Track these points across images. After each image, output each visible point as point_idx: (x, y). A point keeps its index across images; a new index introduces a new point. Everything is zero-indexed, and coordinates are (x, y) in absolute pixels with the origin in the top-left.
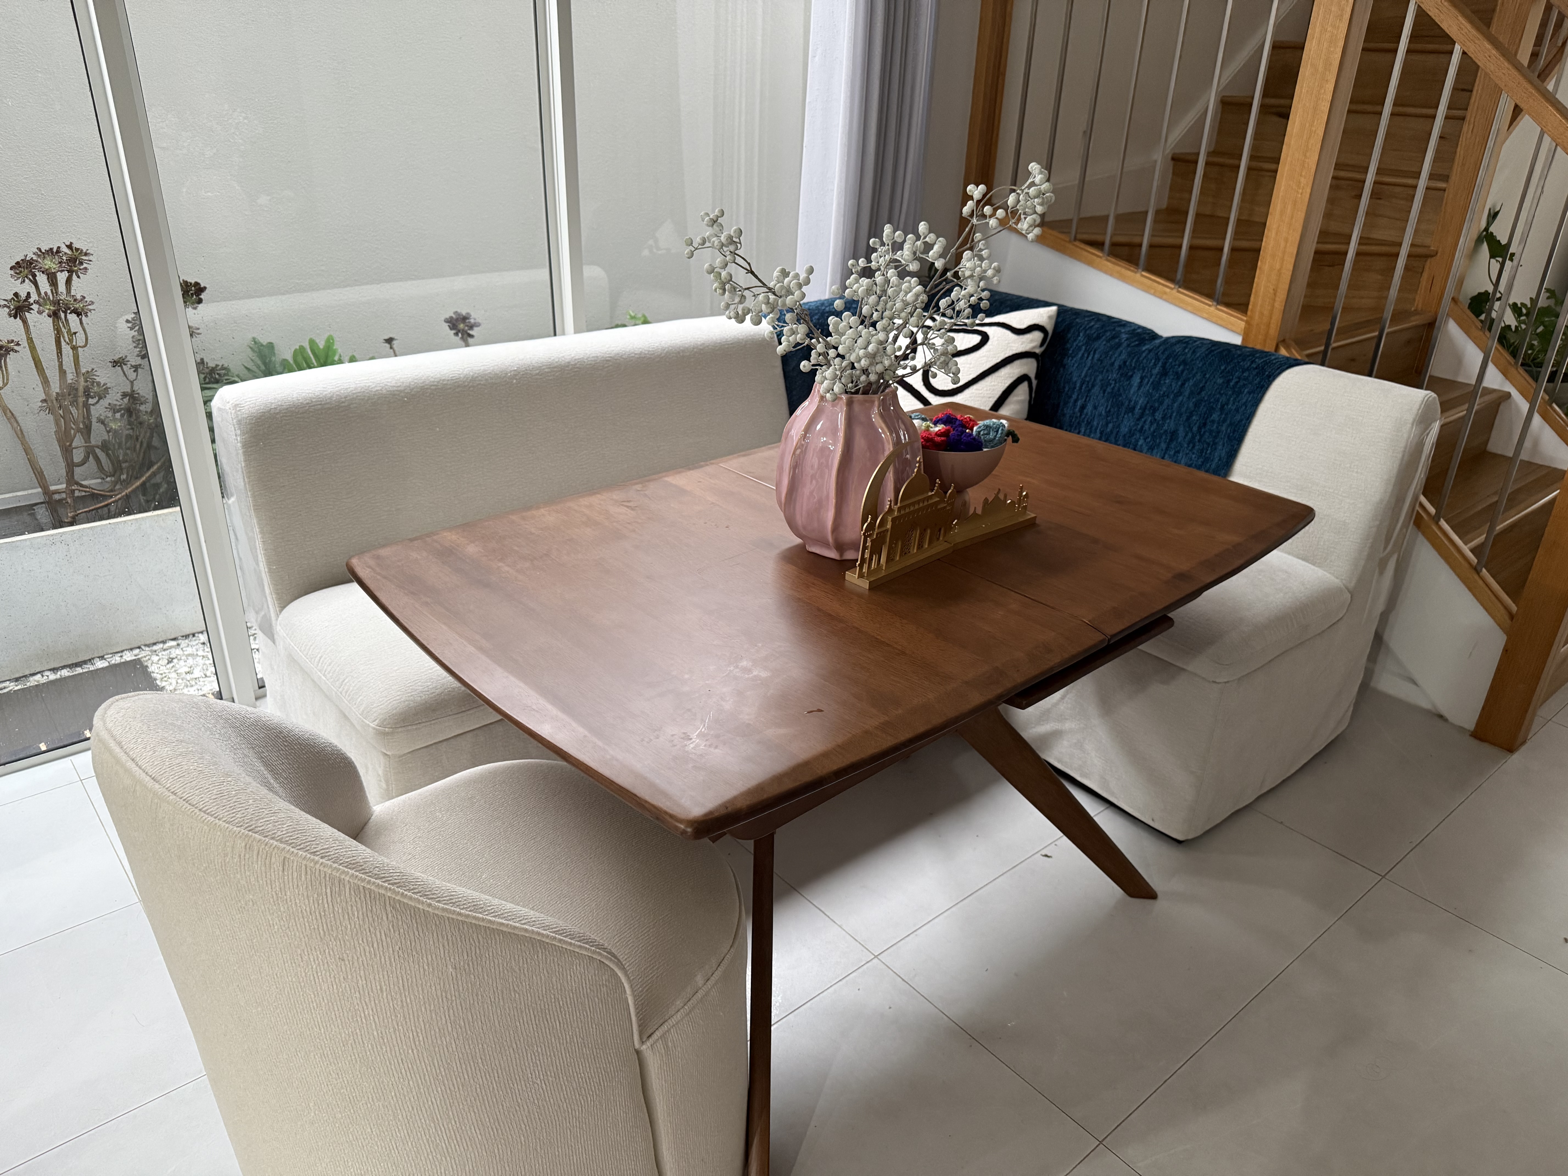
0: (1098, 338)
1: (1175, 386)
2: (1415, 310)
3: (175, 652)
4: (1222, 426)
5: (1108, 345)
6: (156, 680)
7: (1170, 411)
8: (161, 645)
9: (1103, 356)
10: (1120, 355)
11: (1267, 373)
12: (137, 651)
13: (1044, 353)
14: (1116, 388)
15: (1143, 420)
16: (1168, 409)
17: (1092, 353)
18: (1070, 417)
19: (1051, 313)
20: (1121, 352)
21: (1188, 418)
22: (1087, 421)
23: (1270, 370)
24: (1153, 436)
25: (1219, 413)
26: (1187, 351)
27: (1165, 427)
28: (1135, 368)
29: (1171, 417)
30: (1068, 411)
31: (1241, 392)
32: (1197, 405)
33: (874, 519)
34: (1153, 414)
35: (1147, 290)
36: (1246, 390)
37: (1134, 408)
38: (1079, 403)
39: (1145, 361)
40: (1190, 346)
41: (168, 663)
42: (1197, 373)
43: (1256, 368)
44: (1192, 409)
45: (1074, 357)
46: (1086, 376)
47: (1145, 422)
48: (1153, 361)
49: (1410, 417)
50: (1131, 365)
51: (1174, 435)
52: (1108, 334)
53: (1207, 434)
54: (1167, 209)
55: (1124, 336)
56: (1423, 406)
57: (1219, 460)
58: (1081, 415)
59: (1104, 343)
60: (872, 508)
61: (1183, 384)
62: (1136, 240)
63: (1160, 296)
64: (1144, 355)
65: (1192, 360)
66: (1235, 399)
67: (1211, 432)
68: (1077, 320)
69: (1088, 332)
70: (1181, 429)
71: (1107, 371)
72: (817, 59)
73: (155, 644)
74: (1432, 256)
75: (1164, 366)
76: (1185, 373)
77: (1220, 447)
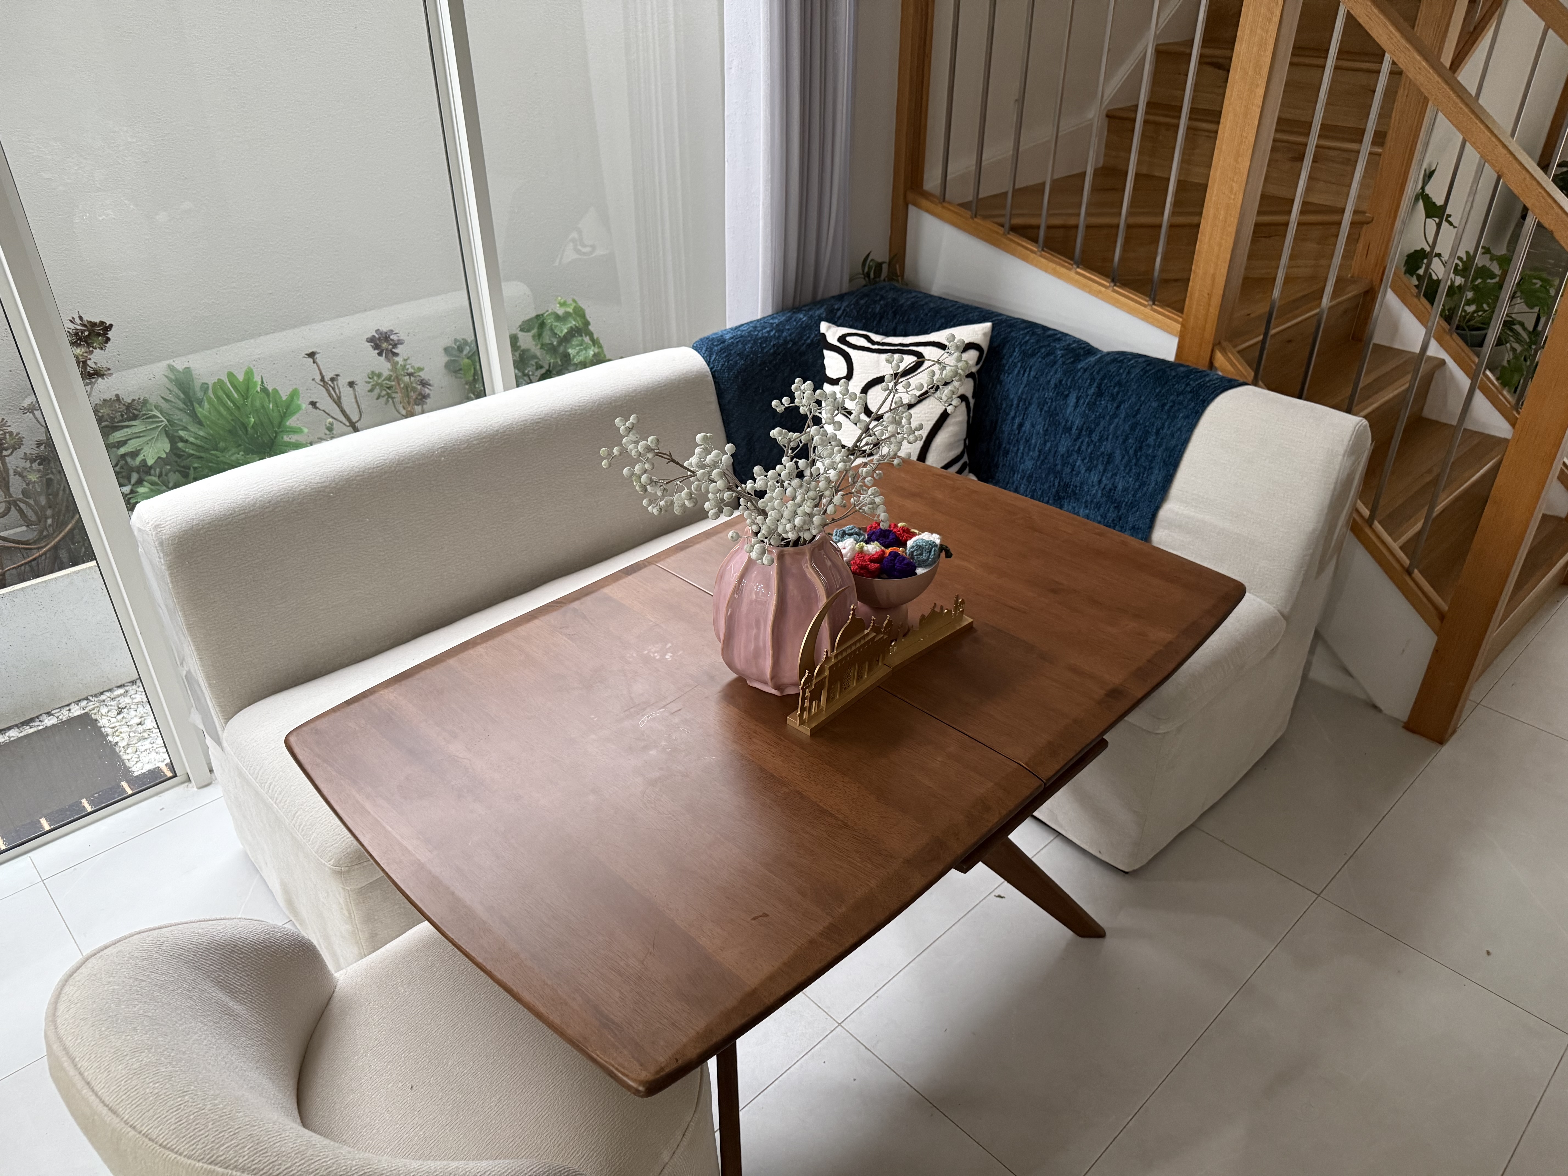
0: (1033, 355)
1: (1111, 407)
2: (1352, 277)
3: (125, 701)
4: (1158, 451)
5: (1044, 361)
6: (107, 735)
7: (1106, 433)
8: (108, 694)
9: (1039, 374)
10: (1056, 373)
11: (1201, 398)
12: (84, 703)
13: (979, 371)
14: (1053, 407)
15: (1080, 440)
16: (1104, 431)
17: (1028, 370)
18: (1009, 434)
19: (985, 330)
20: (1057, 370)
21: (1124, 441)
22: (1026, 439)
23: (1204, 394)
24: (1090, 457)
25: (1154, 437)
26: (1121, 371)
27: (1102, 449)
28: (1070, 387)
29: (1107, 439)
30: (1006, 428)
31: (1175, 417)
32: (1133, 428)
33: (811, 672)
34: (1090, 436)
35: (1083, 287)
36: (1181, 415)
37: (1071, 429)
38: (1017, 421)
39: (1080, 381)
40: (1124, 366)
41: (118, 714)
42: (1132, 395)
43: (1190, 392)
44: (1128, 432)
45: (1011, 373)
46: (1022, 393)
47: (1082, 442)
48: (1089, 381)
49: (1341, 449)
50: (1067, 385)
51: (1110, 456)
52: (1043, 350)
53: (1143, 458)
54: (1102, 168)
55: (1059, 353)
56: (1353, 436)
57: (1156, 484)
58: (1019, 433)
59: (1040, 359)
60: (808, 662)
61: (1118, 407)
62: (1072, 221)
63: (1097, 294)
64: (1079, 374)
65: (1127, 381)
66: (1170, 424)
67: (1147, 456)
68: (1013, 334)
69: (1023, 348)
70: (1118, 452)
71: (1043, 389)
72: (733, 71)
73: (102, 693)
74: (1368, 223)
75: (1099, 387)
76: (1119, 396)
77: (1156, 472)
